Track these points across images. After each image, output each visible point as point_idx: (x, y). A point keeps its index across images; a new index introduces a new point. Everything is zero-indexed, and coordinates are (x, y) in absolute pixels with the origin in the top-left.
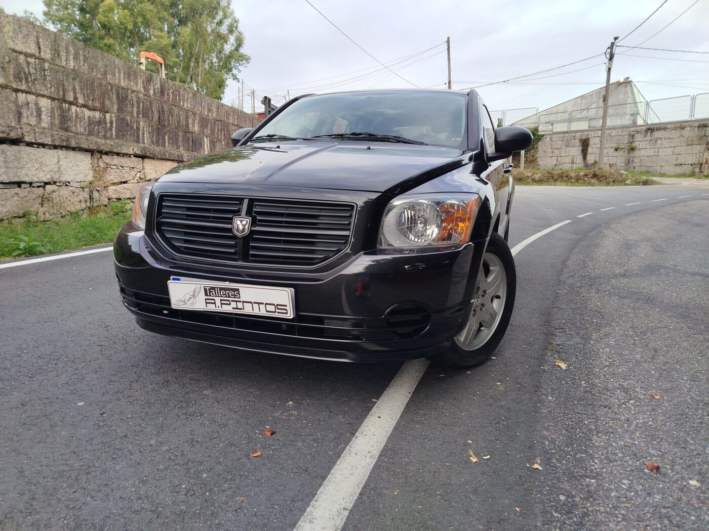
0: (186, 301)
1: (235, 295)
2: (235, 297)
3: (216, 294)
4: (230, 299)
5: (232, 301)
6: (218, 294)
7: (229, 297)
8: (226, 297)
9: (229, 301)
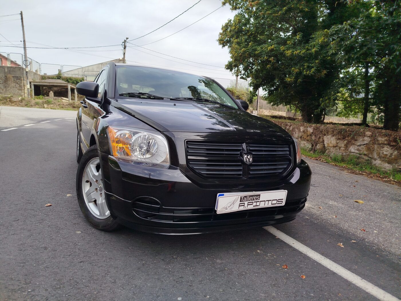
0: (228, 207)
1: (257, 198)
2: (257, 200)
3: (246, 200)
4: (253, 201)
5: (254, 202)
6: (248, 200)
7: (254, 200)
8: (252, 200)
9: (253, 202)
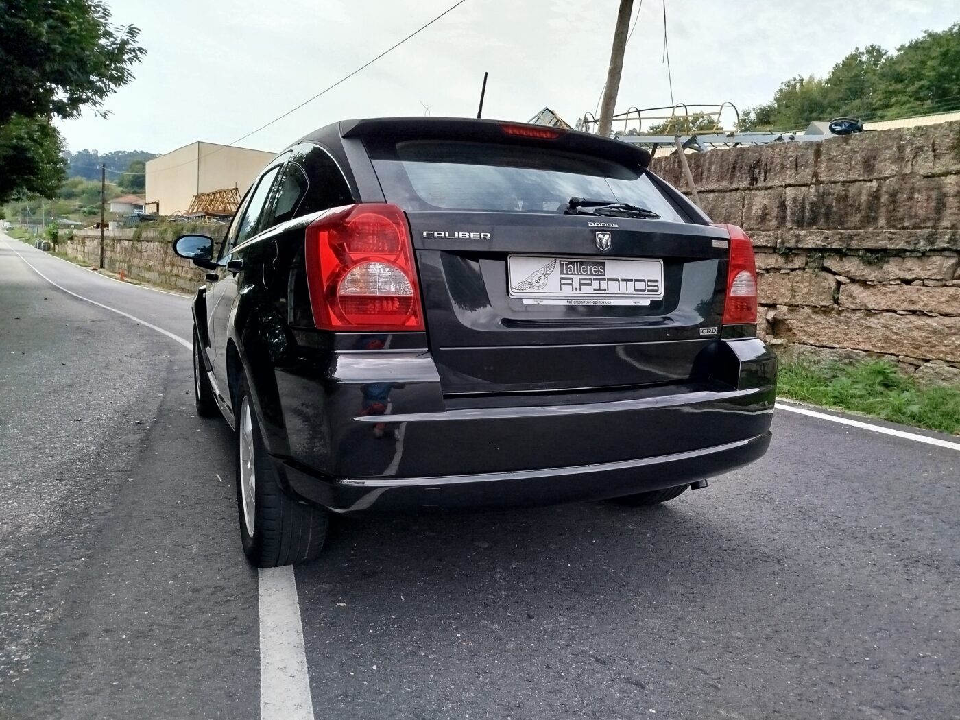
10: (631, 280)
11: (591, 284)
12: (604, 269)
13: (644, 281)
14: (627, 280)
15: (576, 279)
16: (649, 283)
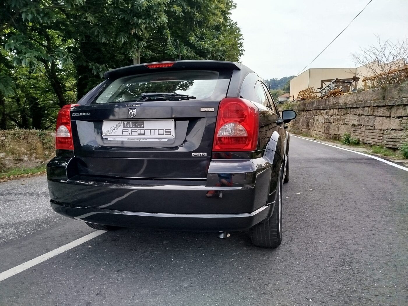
10: (157, 129)
11: (137, 132)
12: (143, 125)
13: (163, 130)
14: (154, 130)
15: (130, 129)
16: (166, 131)
